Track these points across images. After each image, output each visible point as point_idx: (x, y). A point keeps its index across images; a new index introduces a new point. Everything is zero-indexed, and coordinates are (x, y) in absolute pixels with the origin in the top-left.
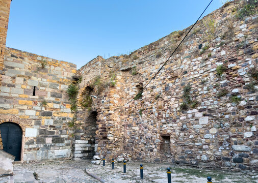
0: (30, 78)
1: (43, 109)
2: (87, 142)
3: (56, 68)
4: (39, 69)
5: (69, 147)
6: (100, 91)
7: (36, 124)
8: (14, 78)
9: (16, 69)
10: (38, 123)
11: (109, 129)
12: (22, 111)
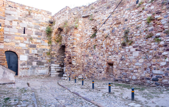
0: (21, 22)
1: (31, 43)
3: (38, 15)
4: (27, 16)
5: (48, 68)
6: (68, 31)
7: (26, 53)
8: (11, 22)
9: (12, 15)
10: (28, 52)
11: (73, 57)
12: (17, 44)
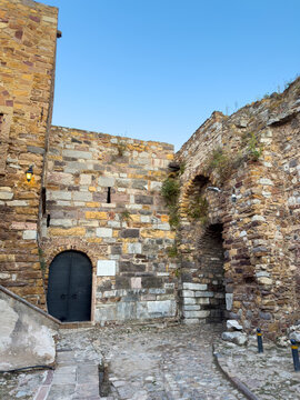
0: (101, 174)
1: (125, 225)
2: (205, 287)
3: (141, 155)
4: (114, 159)
5: (173, 296)
7: (113, 253)
8: (77, 175)
9: (80, 161)
10: (117, 250)
11: (259, 258)
12: (91, 229)
